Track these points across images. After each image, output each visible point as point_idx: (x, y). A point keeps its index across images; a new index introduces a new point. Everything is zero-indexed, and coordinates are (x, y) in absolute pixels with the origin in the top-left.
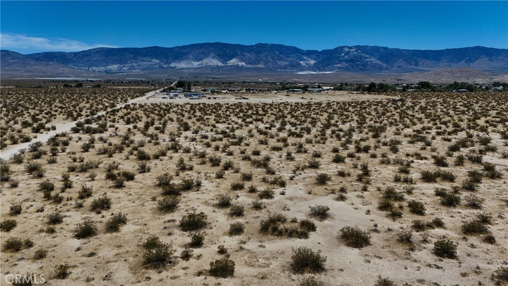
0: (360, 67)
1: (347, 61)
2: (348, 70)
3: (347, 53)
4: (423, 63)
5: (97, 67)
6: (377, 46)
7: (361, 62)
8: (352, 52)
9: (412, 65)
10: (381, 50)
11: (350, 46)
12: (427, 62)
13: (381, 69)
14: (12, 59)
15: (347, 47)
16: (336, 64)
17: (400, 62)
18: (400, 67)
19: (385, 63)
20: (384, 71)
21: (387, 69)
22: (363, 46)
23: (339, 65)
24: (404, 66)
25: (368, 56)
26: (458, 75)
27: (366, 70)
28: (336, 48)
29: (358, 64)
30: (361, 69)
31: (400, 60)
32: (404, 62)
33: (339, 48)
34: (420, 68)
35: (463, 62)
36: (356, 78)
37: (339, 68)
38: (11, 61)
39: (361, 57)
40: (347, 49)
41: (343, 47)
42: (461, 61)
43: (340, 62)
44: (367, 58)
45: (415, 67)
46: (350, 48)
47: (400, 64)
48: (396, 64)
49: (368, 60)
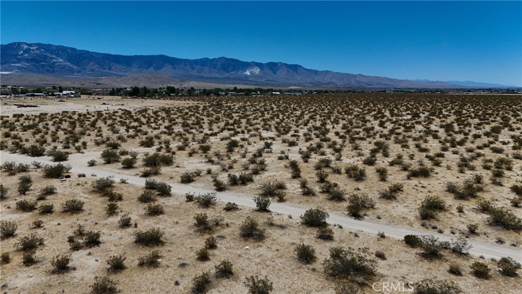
0: (46, 68)
1: (27, 60)
2: (32, 71)
3: (27, 51)
4: (116, 67)
6: (63, 46)
7: (46, 62)
8: (33, 50)
9: (105, 69)
10: (68, 50)
11: (29, 43)
12: (119, 67)
13: (71, 71)
15: (26, 44)
16: (13, 63)
17: (93, 65)
18: (93, 70)
19: (76, 65)
20: (76, 74)
21: (79, 72)
22: (47, 45)
23: (18, 65)
24: (97, 69)
25: (54, 56)
26: (154, 80)
27: (54, 72)
28: (10, 44)
29: (43, 65)
30: (48, 70)
31: (92, 63)
32: (96, 66)
33: (15, 44)
34: (115, 73)
35: (151, 69)
36: (47, 81)
37: (19, 68)
39: (46, 57)
40: (25, 47)
41: (19, 44)
42: (150, 68)
43: (19, 61)
44: (53, 58)
45: (108, 71)
46: (30, 45)
47: (93, 67)
48: (88, 67)
49: (54, 60)
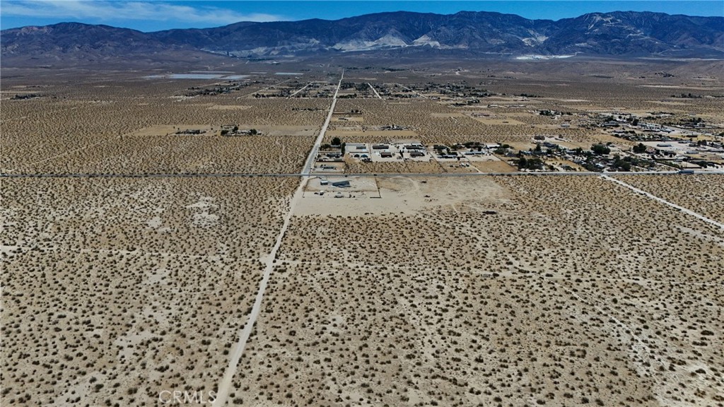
0: (616, 47)
1: (596, 37)
2: (597, 52)
3: (598, 25)
5: (238, 50)
6: (648, 12)
7: (619, 38)
8: (607, 22)
9: (703, 43)
10: (655, 17)
11: (604, 12)
13: (650, 49)
14: (135, 41)
15: (600, 14)
16: (579, 42)
17: (685, 39)
18: (683, 46)
19: (660, 39)
20: (655, 53)
21: (661, 50)
22: (625, 12)
23: (582, 44)
24: (691, 44)
25: (633, 28)
27: (625, 52)
28: (582, 17)
29: (614, 42)
30: (618, 50)
31: (685, 35)
32: (691, 38)
33: (586, 16)
34: (717, 49)
36: (601, 71)
37: (582, 49)
38: (134, 44)
39: (621, 30)
40: (599, 18)
41: (592, 15)
43: (586, 38)
44: (630, 32)
45: (707, 46)
46: (604, 16)
47: (684, 42)
48: (677, 41)
49: (631, 35)
